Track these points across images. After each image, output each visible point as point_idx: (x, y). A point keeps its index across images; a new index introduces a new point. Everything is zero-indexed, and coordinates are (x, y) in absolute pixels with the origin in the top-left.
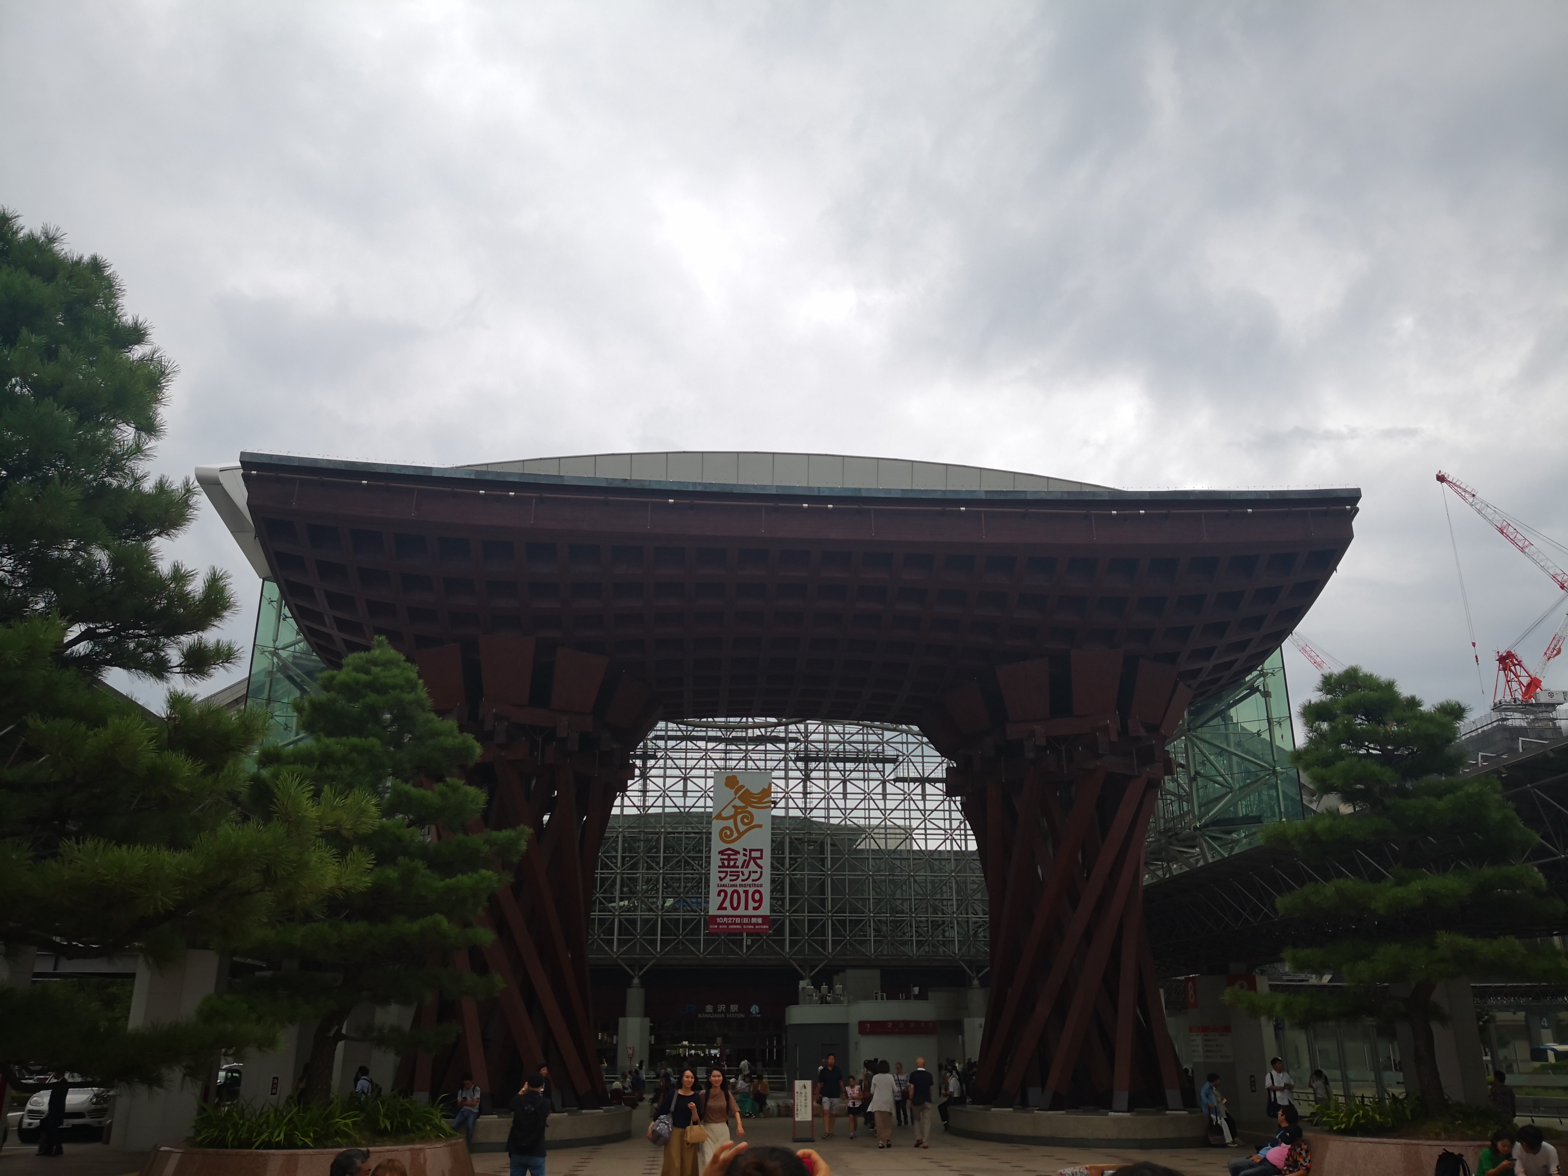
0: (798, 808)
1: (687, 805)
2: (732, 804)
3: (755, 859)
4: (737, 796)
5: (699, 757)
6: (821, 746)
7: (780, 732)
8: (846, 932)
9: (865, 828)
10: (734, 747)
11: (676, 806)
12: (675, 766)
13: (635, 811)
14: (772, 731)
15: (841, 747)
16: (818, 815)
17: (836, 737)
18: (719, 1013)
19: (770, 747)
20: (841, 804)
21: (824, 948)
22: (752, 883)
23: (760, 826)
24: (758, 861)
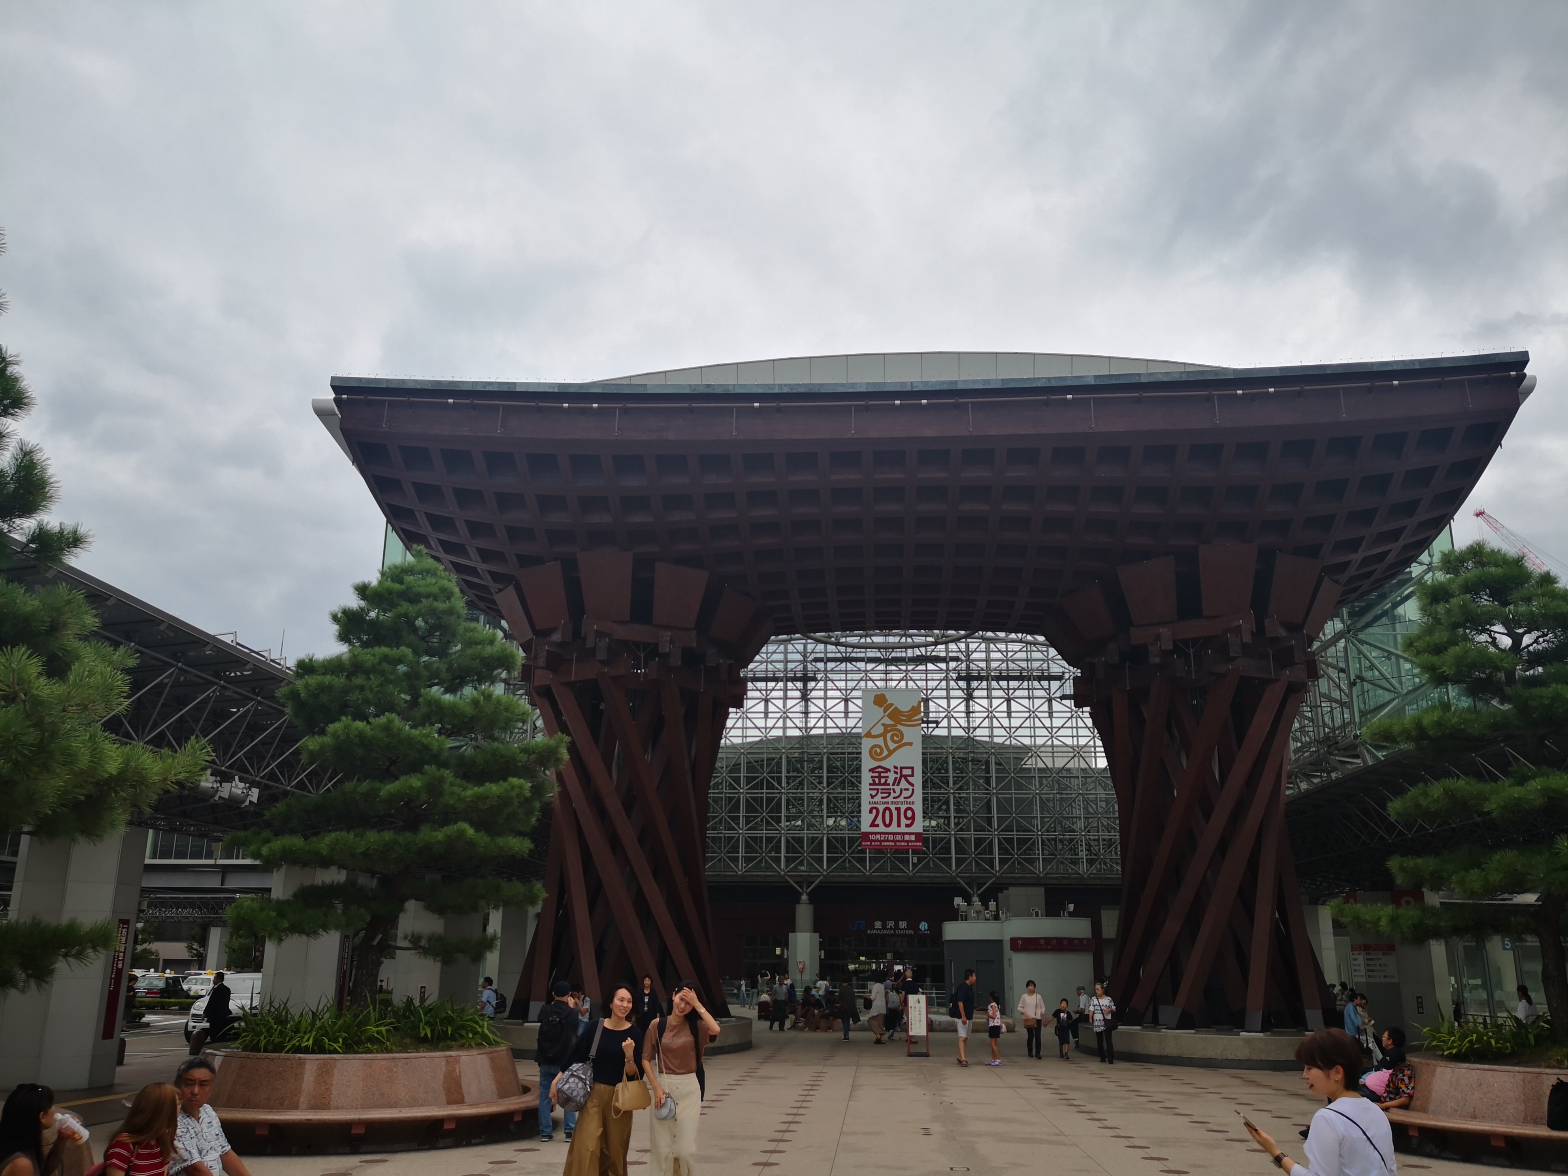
0: (961, 727)
1: (848, 726)
2: (882, 722)
3: (906, 777)
4: (886, 714)
5: (859, 678)
6: (983, 665)
7: (940, 651)
8: (1014, 850)
9: (1031, 746)
10: (894, 668)
11: (838, 727)
12: (835, 688)
13: (797, 733)
14: (933, 651)
15: (1004, 665)
16: (981, 734)
17: (998, 655)
18: (888, 929)
19: (930, 666)
20: (1005, 723)
21: (992, 865)
22: (903, 800)
23: (911, 744)
24: (909, 778)
